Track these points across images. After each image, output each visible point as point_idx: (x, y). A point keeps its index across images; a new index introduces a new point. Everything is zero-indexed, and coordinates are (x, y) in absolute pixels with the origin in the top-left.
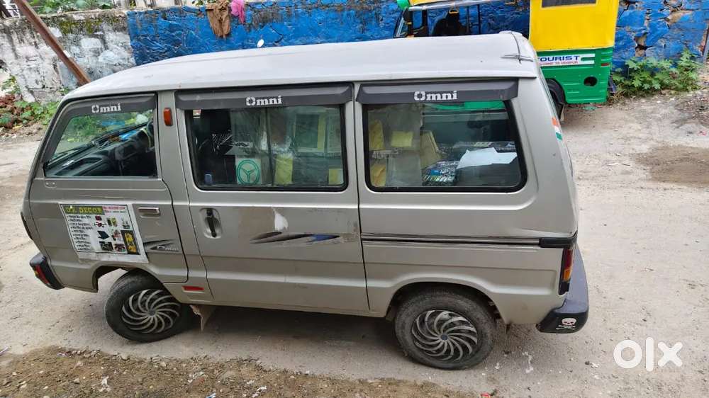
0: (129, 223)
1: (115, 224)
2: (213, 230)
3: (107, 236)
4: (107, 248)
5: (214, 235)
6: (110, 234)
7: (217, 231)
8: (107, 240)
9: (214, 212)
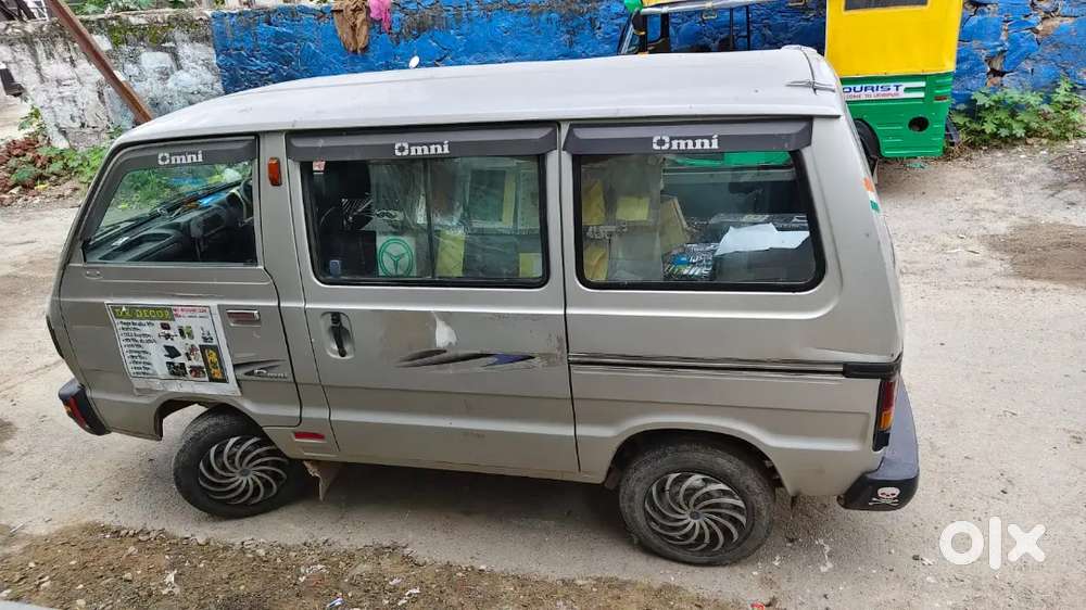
0: (213, 335)
1: (191, 335)
2: (340, 346)
3: (178, 354)
4: (177, 371)
5: (343, 354)
6: (182, 351)
7: (347, 348)
8: (177, 360)
9: (343, 317)
